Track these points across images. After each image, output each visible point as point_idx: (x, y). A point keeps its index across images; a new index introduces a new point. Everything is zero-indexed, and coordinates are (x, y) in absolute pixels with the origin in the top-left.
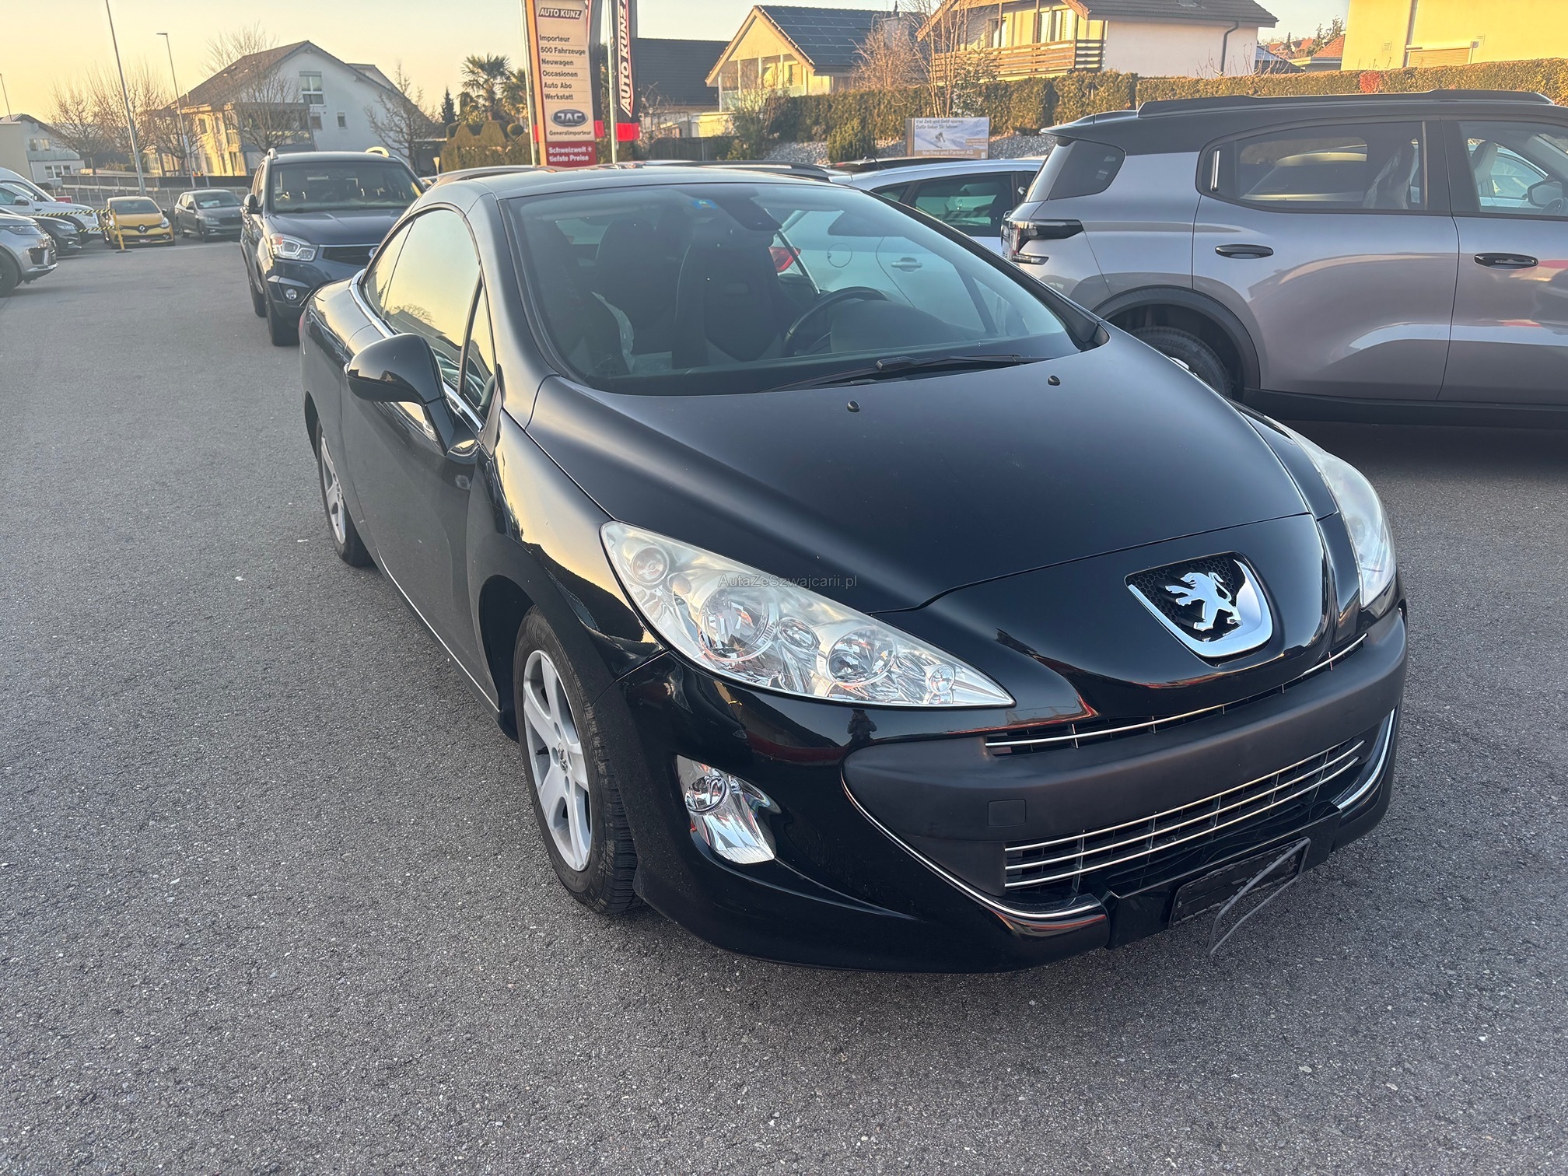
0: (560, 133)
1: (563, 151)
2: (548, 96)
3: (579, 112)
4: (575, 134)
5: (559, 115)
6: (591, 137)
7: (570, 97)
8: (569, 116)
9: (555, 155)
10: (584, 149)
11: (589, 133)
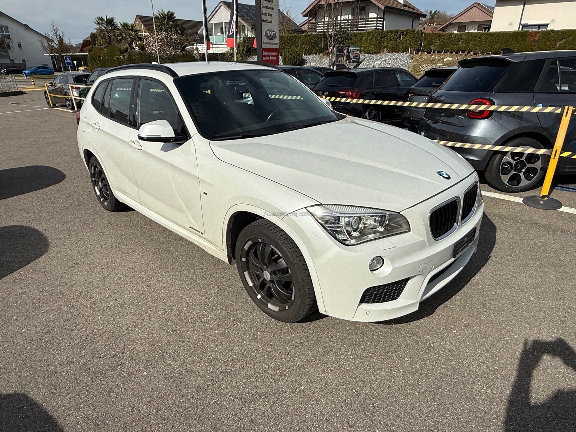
0: (267, 43)
1: (268, 54)
2: (264, 21)
3: (274, 31)
4: (272, 44)
5: (267, 32)
6: (277, 46)
7: (271, 22)
8: (270, 32)
9: (265, 56)
10: (274, 54)
11: (277, 44)
